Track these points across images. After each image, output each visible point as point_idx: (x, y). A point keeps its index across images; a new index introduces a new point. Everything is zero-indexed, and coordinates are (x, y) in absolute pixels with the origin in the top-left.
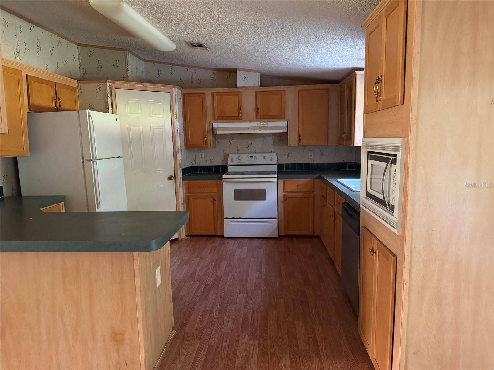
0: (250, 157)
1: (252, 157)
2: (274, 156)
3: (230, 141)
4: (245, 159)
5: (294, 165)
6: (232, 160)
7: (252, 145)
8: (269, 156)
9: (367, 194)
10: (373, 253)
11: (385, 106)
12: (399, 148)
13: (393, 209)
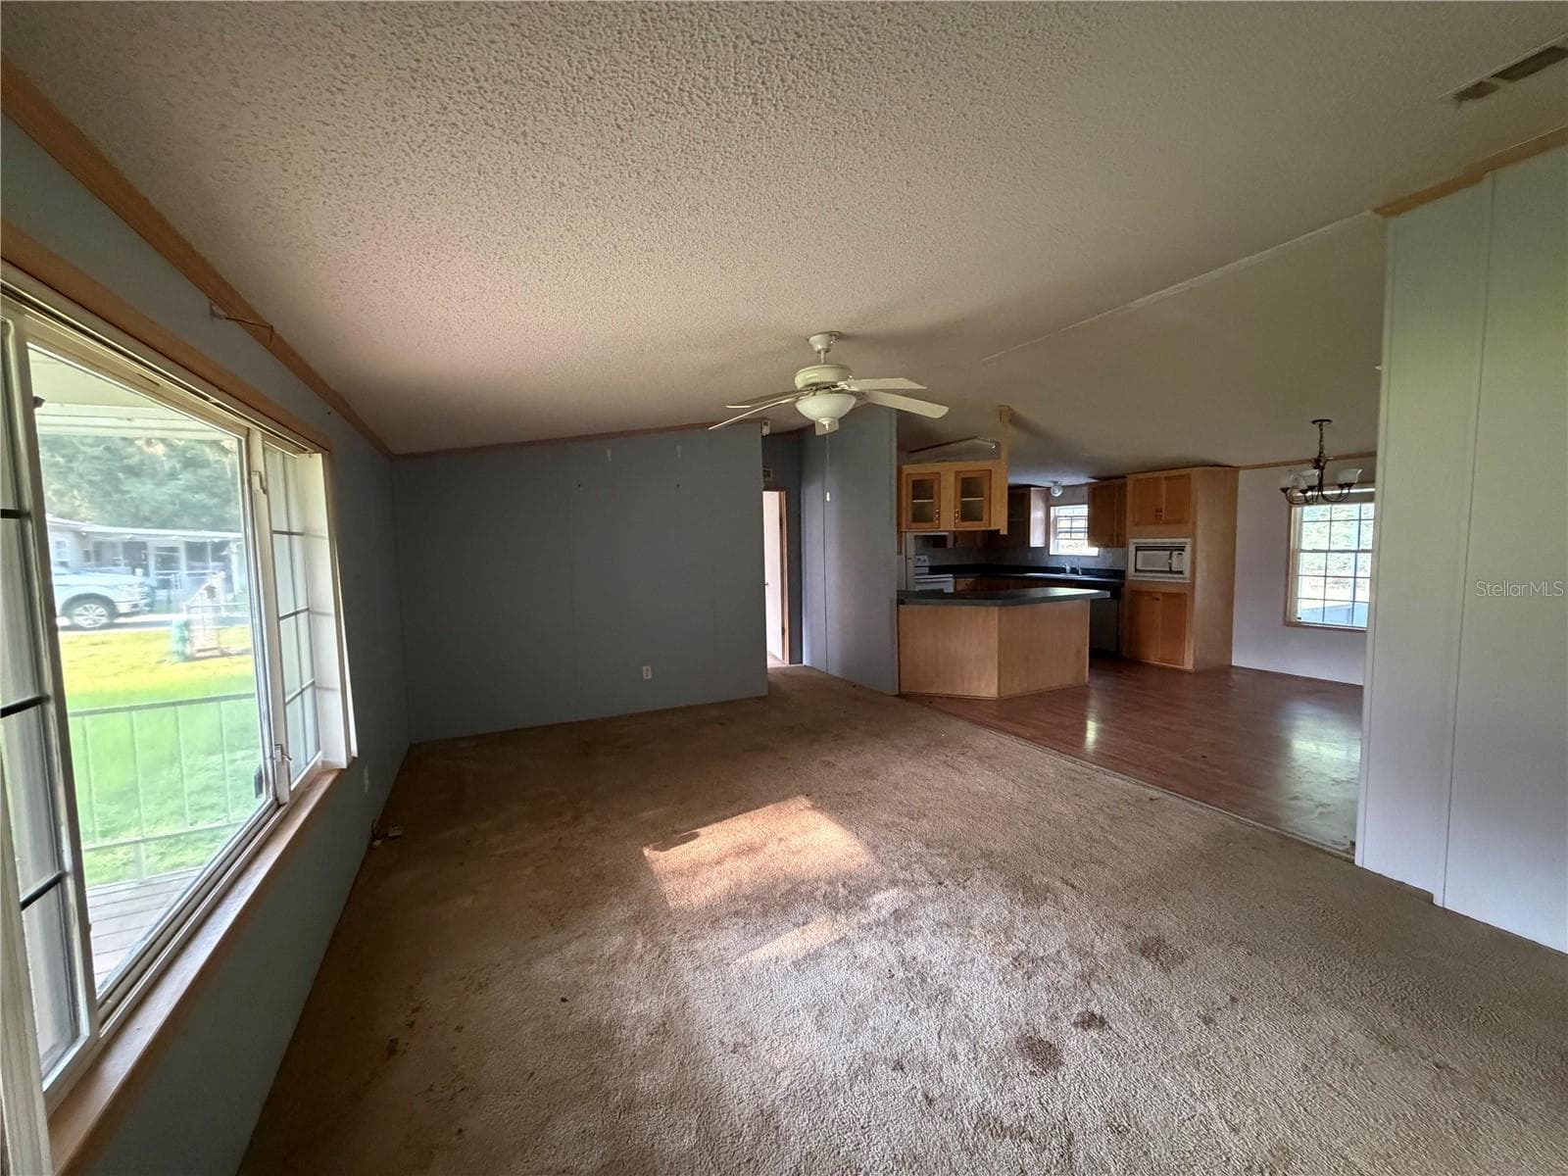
9: (1136, 570)
10: (1158, 599)
11: (1167, 523)
12: (1185, 543)
13: (1181, 572)
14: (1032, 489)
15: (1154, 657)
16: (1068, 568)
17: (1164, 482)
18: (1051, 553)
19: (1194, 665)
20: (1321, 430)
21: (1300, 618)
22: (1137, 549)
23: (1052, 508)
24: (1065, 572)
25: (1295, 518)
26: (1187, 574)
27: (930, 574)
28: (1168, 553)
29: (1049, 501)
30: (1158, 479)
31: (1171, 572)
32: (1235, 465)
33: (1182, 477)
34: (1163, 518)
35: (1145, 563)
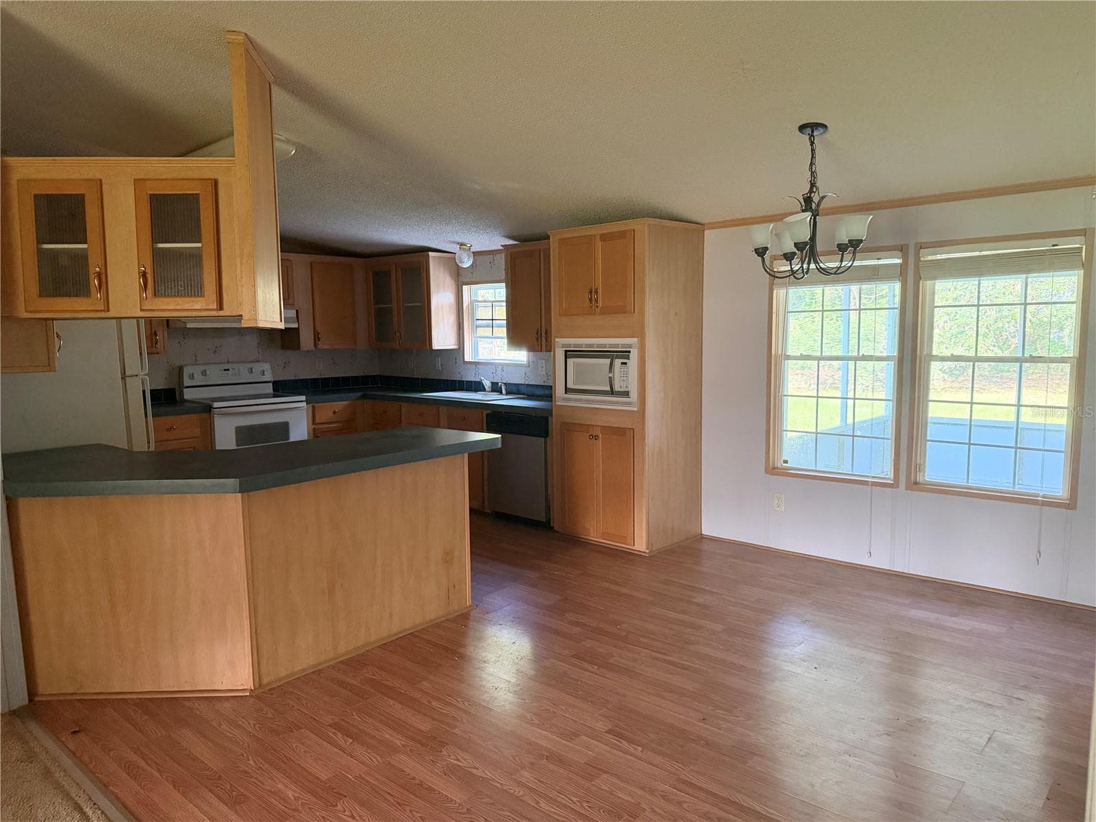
0: (225, 370)
1: (229, 370)
2: (266, 367)
3: (179, 342)
4: (215, 375)
5: (296, 381)
6: (192, 377)
7: (221, 348)
8: (258, 367)
9: (567, 390)
10: (596, 437)
11: (605, 311)
12: (630, 346)
13: (626, 394)
14: (431, 254)
15: (595, 530)
16: (487, 384)
17: (599, 244)
18: (467, 358)
19: (649, 544)
20: (812, 143)
21: (786, 462)
22: (568, 354)
23: (465, 288)
24: (484, 390)
25: (778, 306)
26: (634, 395)
27: (275, 396)
28: (608, 361)
29: (461, 278)
30: (591, 237)
31: (612, 392)
32: (698, 219)
33: (623, 234)
34: (600, 304)
35: (579, 377)
